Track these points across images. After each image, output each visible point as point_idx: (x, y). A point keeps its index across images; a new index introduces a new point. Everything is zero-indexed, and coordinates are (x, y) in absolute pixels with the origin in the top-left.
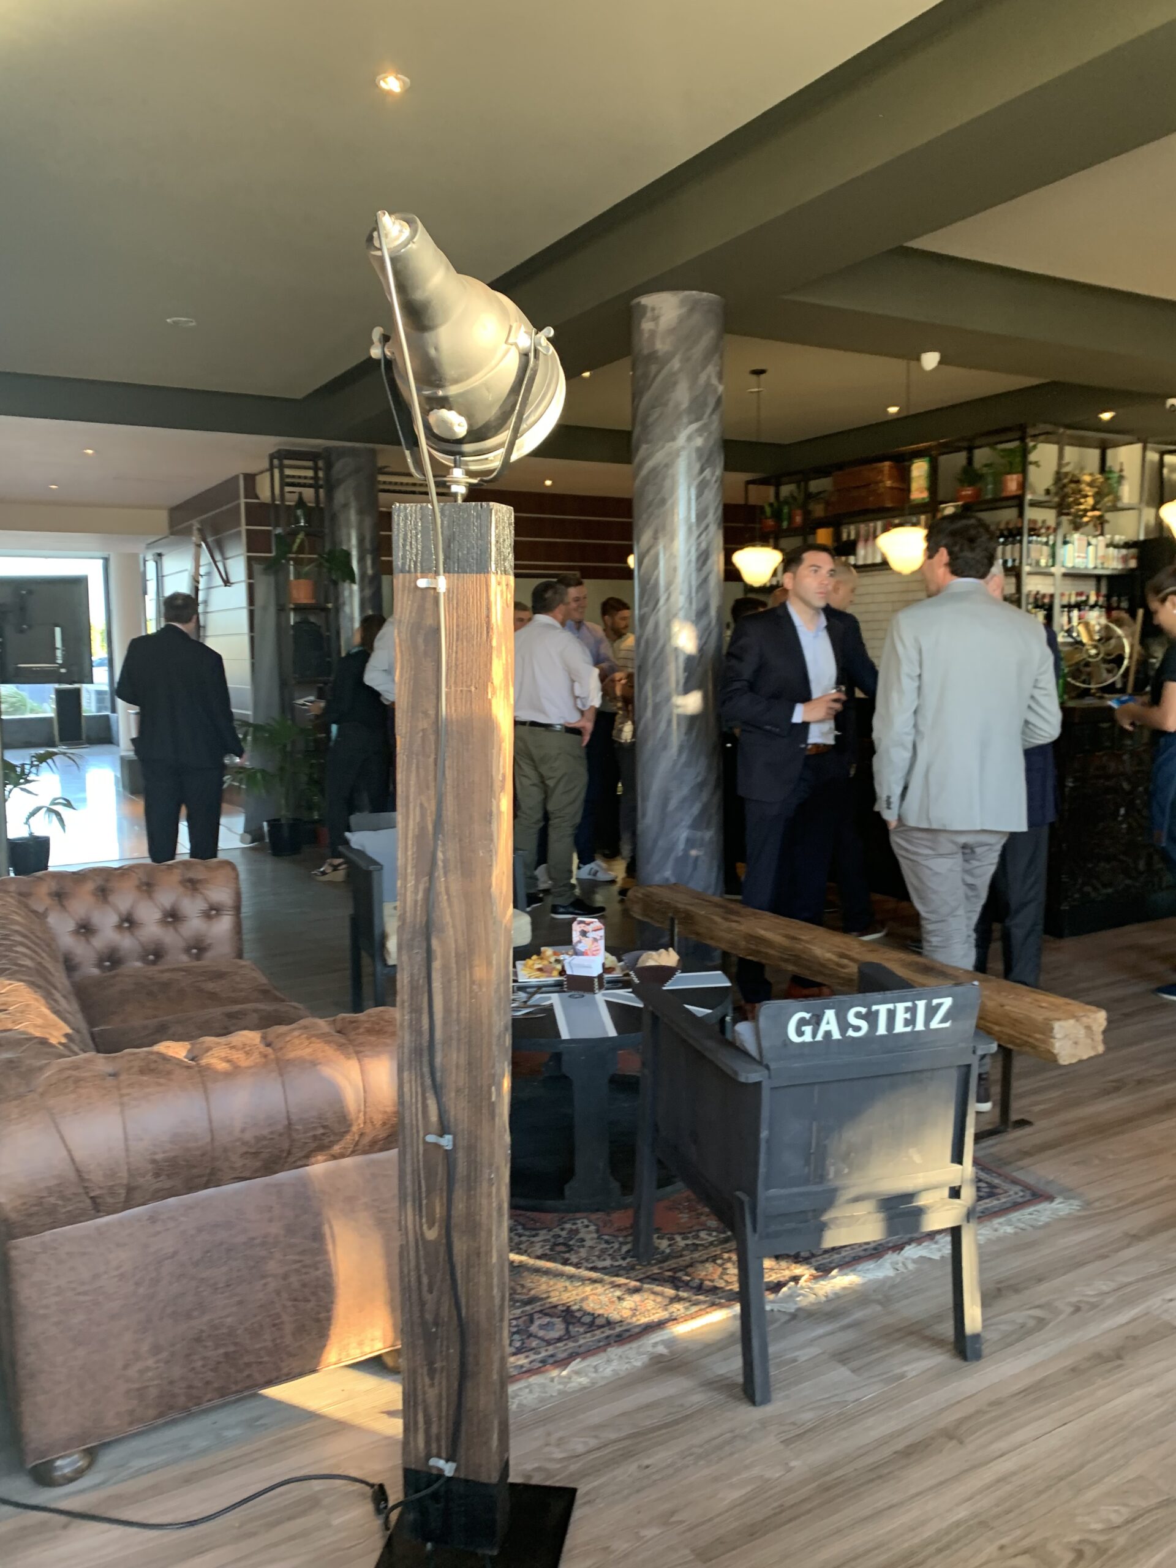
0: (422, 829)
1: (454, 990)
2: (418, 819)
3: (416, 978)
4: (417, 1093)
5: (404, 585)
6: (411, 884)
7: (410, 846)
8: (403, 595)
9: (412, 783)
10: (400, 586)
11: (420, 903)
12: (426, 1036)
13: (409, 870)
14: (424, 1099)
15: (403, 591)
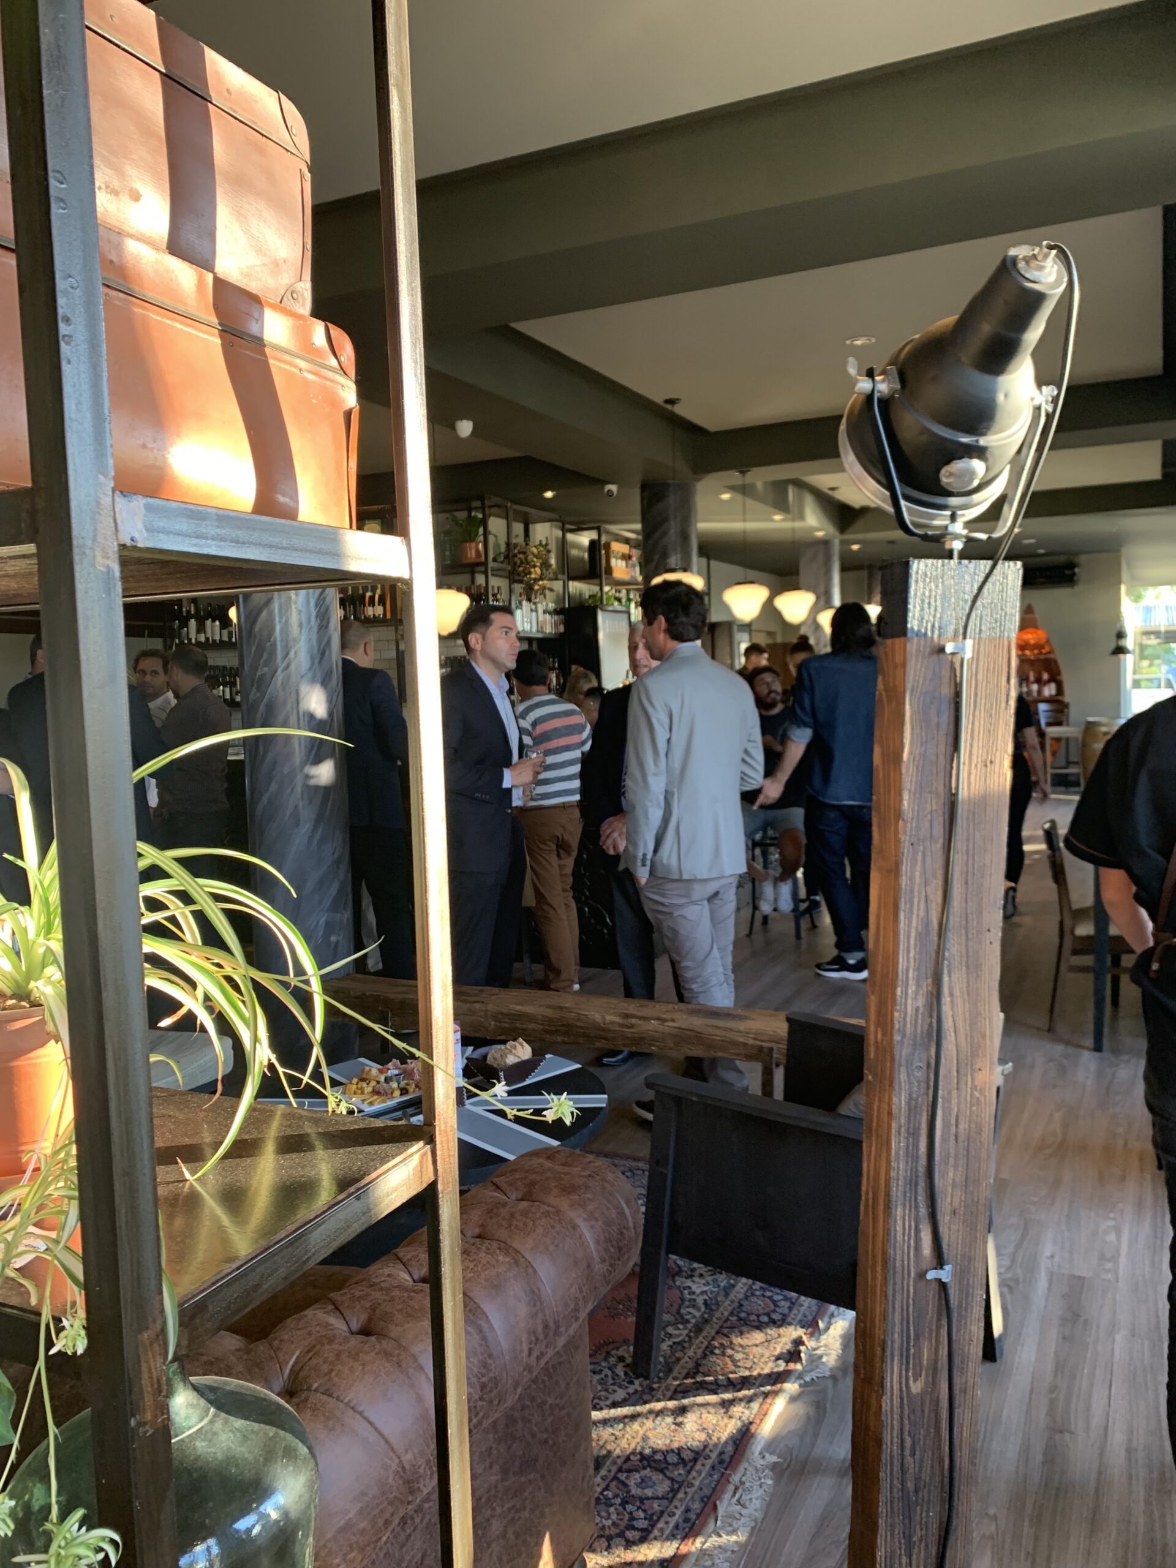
0: (927, 923)
1: (954, 1101)
2: (922, 913)
3: (914, 1096)
4: (910, 1226)
5: (918, 651)
6: (912, 989)
7: (912, 947)
8: (917, 661)
9: (917, 874)
10: (914, 651)
11: (921, 1010)
12: (923, 1161)
13: (911, 975)
14: (918, 1231)
15: (917, 657)
